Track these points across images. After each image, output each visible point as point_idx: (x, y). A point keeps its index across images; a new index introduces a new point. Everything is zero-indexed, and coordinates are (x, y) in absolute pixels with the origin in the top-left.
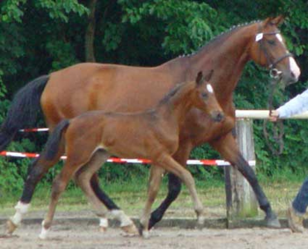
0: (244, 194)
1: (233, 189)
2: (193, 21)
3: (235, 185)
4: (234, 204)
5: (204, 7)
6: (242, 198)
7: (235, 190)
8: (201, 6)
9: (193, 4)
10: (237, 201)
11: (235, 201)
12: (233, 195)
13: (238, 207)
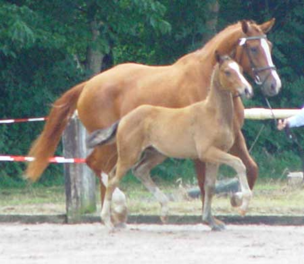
0: (83, 190)
1: (72, 186)
2: (15, 25)
3: (75, 182)
4: (74, 201)
5: (25, 10)
6: (81, 194)
7: (75, 187)
8: (21, 8)
9: (13, 8)
10: (76, 197)
11: (74, 197)
12: (73, 192)
13: (77, 204)
